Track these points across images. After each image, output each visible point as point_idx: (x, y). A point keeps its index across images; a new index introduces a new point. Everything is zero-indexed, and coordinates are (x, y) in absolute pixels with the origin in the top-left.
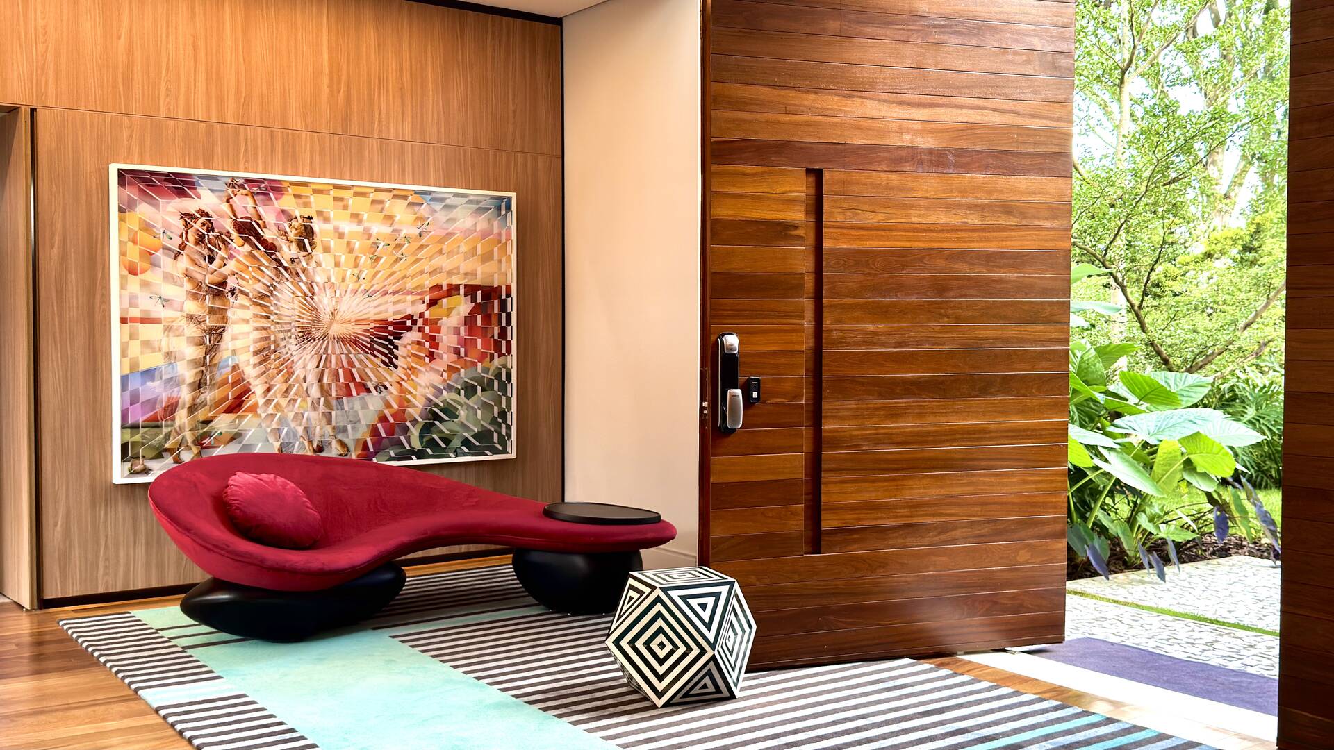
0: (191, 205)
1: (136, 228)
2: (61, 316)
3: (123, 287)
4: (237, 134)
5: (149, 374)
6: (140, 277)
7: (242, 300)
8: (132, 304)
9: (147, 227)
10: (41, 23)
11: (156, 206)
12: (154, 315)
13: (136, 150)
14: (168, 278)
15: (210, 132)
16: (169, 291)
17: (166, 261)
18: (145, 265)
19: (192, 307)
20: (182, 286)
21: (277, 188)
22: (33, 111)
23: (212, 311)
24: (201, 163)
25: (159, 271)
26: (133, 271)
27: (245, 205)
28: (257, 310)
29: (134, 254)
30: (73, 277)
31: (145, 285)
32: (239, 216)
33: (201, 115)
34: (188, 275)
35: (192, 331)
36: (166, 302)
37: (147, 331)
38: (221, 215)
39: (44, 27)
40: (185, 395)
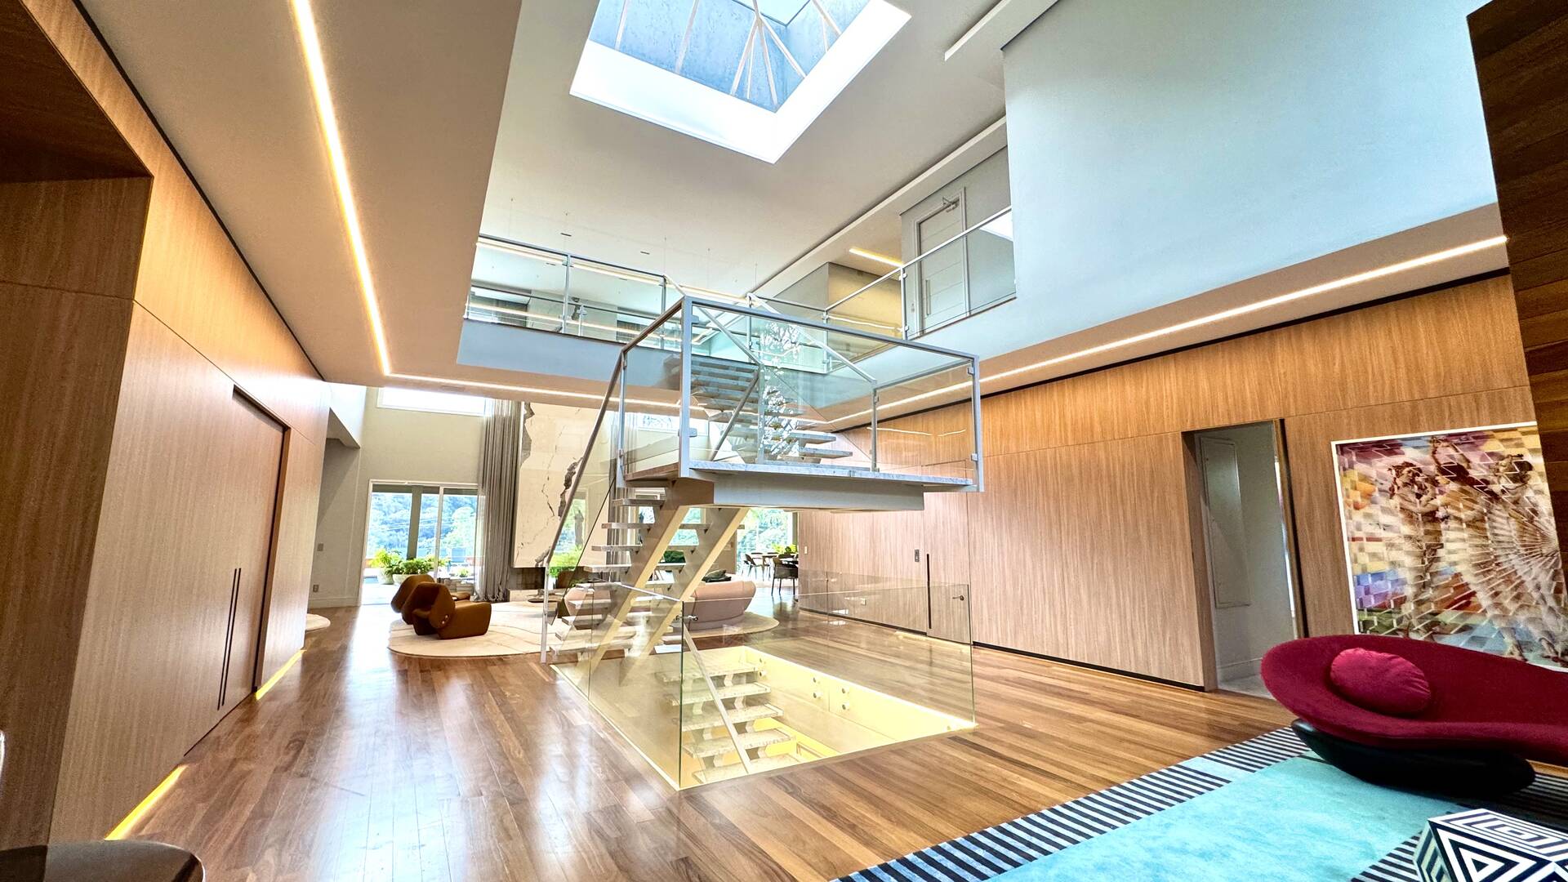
0: (1398, 460)
1: (1356, 478)
2: (1312, 538)
3: (1350, 517)
4: (1440, 403)
5: (1378, 576)
6: (1362, 511)
7: (1452, 524)
8: (1359, 529)
9: (1365, 478)
10: (1282, 371)
11: (1370, 464)
12: (1377, 536)
13: (1354, 429)
14: (1385, 510)
15: (1414, 408)
16: (1386, 519)
17: (1383, 501)
18: (1366, 502)
19: (1407, 530)
20: (1397, 516)
21: (1482, 437)
22: (1282, 421)
23: (1427, 533)
24: (1409, 429)
25: (1378, 507)
26: (1357, 507)
27: (1446, 454)
28: (1471, 531)
29: (1356, 496)
30: (1318, 513)
31: (1368, 516)
32: (1442, 463)
33: (1405, 397)
34: (1403, 509)
35: (1408, 546)
36: (1386, 527)
37: (1372, 547)
38: (1426, 464)
39: (1284, 373)
40: (1409, 591)
